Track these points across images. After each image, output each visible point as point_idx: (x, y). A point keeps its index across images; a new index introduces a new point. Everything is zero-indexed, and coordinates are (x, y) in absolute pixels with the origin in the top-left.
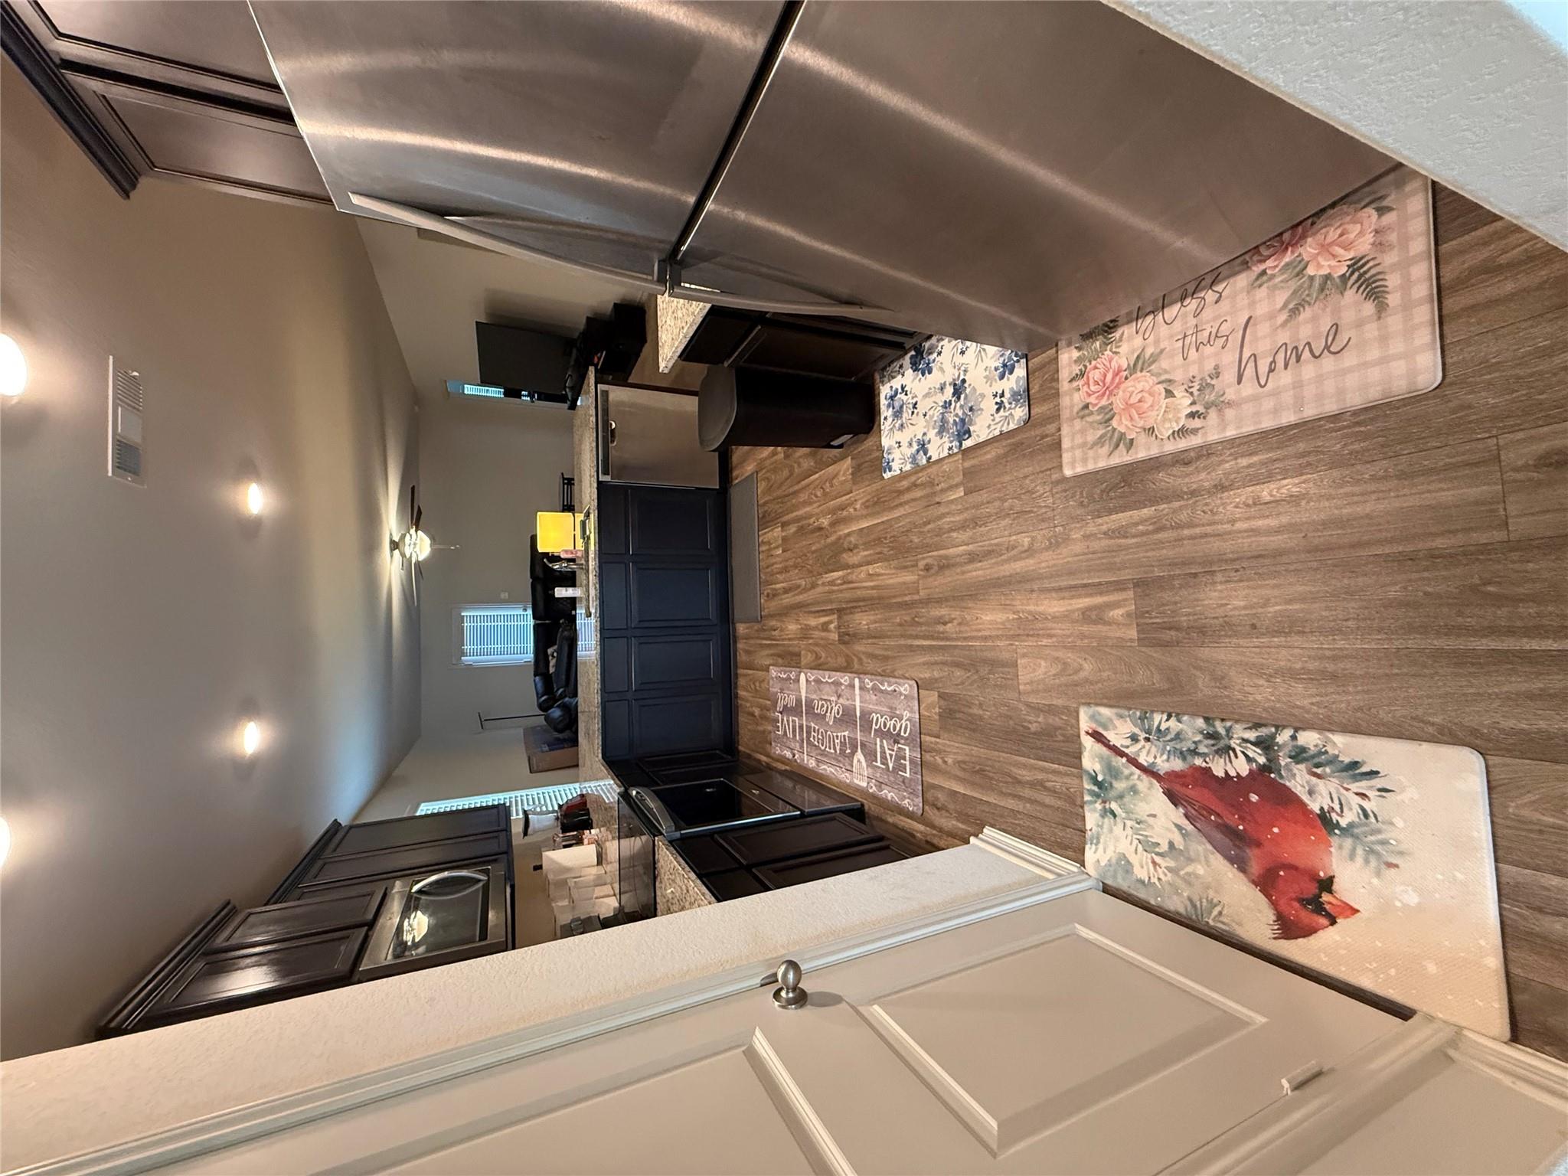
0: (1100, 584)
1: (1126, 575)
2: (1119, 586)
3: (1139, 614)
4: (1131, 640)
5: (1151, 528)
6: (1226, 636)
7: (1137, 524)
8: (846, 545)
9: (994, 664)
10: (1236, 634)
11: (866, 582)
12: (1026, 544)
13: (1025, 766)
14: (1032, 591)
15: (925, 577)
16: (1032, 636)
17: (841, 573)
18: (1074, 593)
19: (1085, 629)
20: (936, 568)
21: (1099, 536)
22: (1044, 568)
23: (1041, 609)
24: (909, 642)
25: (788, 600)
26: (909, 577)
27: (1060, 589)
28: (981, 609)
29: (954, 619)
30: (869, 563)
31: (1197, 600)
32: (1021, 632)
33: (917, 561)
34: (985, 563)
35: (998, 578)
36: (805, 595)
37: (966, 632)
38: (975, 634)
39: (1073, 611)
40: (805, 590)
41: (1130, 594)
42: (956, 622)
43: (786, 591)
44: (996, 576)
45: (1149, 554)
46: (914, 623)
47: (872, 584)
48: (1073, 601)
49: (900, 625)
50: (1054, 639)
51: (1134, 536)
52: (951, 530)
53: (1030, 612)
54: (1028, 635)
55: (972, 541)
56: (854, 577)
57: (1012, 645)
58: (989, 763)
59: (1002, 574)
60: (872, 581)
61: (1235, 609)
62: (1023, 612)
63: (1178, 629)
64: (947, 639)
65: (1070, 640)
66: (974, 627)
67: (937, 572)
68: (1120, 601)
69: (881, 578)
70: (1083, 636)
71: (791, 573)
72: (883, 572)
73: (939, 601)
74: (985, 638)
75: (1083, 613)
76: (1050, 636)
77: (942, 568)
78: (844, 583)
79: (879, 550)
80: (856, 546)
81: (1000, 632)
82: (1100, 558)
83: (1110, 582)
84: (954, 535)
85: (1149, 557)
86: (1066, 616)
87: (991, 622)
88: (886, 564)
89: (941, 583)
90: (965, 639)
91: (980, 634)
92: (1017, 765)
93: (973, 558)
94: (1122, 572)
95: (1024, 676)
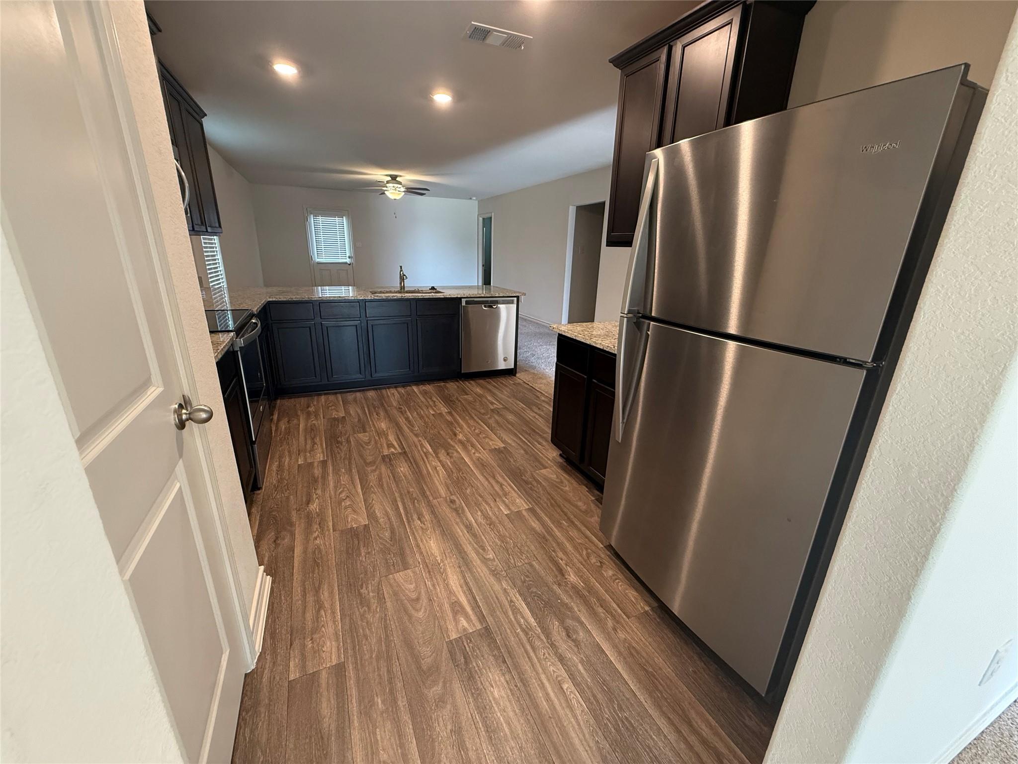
0: (479, 607)
1: (490, 619)
2: (482, 618)
3: (468, 636)
4: (448, 636)
5: (524, 626)
6: (472, 694)
7: (523, 617)
8: (450, 451)
9: (402, 554)
10: (475, 700)
11: (430, 466)
12: (488, 557)
13: (331, 593)
14: (460, 567)
15: (446, 501)
16: (430, 574)
17: (430, 450)
18: (467, 593)
19: (447, 606)
20: (455, 507)
21: (509, 598)
22: (477, 571)
23: (450, 576)
24: (398, 499)
25: (402, 421)
26: (442, 491)
27: (467, 584)
28: (437, 539)
29: (424, 524)
30: (443, 466)
31: (489, 668)
32: (430, 566)
33: (455, 495)
34: (468, 535)
35: (461, 545)
36: (408, 431)
37: (418, 534)
38: (419, 539)
39: (456, 596)
40: (412, 431)
41: (479, 627)
42: (423, 525)
43: (407, 419)
44: (462, 543)
45: (508, 630)
46: (413, 500)
47: (430, 470)
48: (461, 593)
49: (408, 492)
50: (432, 588)
51: (515, 618)
52: (482, 512)
53: (445, 570)
54: (429, 572)
55: (479, 525)
56: (431, 458)
57: (419, 563)
58: (325, 568)
59: (464, 546)
60: (432, 469)
61: (492, 693)
62: (444, 565)
63: (466, 662)
64: (409, 522)
65: (435, 598)
66: (423, 538)
67: (451, 508)
68: (472, 621)
69: (436, 475)
70: (441, 606)
71: (420, 421)
72: (441, 476)
73: (433, 513)
74: (418, 546)
75: (456, 602)
76: (434, 585)
77: (456, 510)
78: (425, 453)
79: (454, 471)
80: (451, 457)
81: (425, 554)
82: (495, 602)
83: (482, 612)
84: (479, 513)
85: (506, 631)
86: (450, 592)
87: (430, 548)
88: (446, 476)
89: (446, 511)
90: (413, 534)
91: (420, 542)
92: (331, 587)
93: (469, 528)
94: (491, 618)
95: (400, 576)
